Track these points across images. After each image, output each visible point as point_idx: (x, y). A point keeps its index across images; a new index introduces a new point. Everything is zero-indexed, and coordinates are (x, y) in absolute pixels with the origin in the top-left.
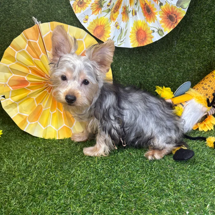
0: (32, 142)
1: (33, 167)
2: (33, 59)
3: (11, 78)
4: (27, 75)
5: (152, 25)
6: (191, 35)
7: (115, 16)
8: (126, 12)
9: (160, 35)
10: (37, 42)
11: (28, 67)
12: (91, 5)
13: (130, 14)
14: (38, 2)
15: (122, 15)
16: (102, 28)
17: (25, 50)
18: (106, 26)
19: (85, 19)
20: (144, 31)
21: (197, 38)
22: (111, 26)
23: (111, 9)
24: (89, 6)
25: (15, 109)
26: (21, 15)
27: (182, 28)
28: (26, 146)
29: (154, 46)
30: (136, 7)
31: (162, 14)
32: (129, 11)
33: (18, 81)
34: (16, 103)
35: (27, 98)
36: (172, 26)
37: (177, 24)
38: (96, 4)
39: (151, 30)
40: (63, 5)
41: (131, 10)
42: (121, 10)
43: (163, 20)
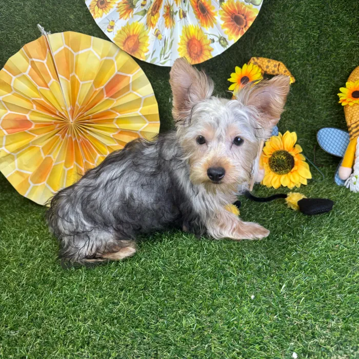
0: (36, 215)
1: (36, 249)
2: (39, 88)
3: (5, 117)
4: (30, 112)
5: (210, 32)
6: (273, 44)
7: (154, 20)
8: (169, 14)
9: (222, 45)
10: (45, 62)
11: (31, 100)
12: (117, 5)
13: (177, 17)
14: (39, 4)
15: (164, 19)
16: (136, 39)
17: (26, 74)
18: (142, 35)
19: (109, 27)
20: (199, 41)
21: (282, 48)
22: (149, 35)
23: (147, 10)
24: (113, 7)
25: (12, 163)
26: (14, 24)
27: (257, 34)
28: (28, 220)
29: (218, 63)
30: (185, 6)
31: (224, 14)
32: (175, 11)
33: (15, 120)
34: (13, 154)
35: (30, 147)
36: (240, 32)
37: (247, 28)
38: (124, 3)
39: (208, 39)
40: (76, 6)
41: (178, 10)
42: (162, 11)
43: (226, 23)
